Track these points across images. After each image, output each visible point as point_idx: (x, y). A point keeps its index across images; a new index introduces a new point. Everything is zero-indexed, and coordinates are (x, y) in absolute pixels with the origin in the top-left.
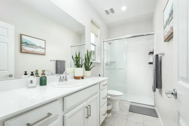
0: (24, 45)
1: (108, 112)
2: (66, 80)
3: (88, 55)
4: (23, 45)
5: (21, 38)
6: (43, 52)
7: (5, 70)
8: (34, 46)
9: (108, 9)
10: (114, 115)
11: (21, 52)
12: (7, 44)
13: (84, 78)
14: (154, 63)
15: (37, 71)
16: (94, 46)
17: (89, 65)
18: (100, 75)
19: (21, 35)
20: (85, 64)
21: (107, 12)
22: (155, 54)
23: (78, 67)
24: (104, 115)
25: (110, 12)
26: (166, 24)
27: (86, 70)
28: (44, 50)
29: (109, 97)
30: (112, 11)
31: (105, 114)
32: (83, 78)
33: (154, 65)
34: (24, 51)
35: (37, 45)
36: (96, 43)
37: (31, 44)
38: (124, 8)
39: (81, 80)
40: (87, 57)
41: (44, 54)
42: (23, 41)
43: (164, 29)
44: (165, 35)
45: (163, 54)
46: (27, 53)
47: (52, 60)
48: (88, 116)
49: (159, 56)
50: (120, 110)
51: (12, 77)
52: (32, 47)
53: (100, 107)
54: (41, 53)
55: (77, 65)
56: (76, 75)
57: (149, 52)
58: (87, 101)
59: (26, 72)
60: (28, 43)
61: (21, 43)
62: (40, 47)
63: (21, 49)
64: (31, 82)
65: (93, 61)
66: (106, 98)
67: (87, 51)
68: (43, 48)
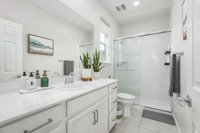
0: (32, 45)
1: (118, 117)
2: (72, 82)
3: (96, 55)
4: (30, 45)
5: (29, 38)
6: (51, 52)
7: (13, 71)
8: (41, 46)
9: (119, 5)
10: (125, 121)
11: (29, 52)
12: (15, 44)
13: (93, 79)
14: (171, 64)
15: (38, 71)
16: (104, 45)
17: (98, 65)
18: (110, 77)
19: (29, 35)
20: (93, 65)
21: (118, 8)
22: (172, 53)
23: (86, 68)
24: (114, 121)
25: (121, 8)
26: (185, 19)
27: (95, 71)
28: (52, 50)
29: (120, 100)
30: (123, 7)
31: (115, 119)
32: (91, 80)
33: (171, 67)
34: (32, 51)
35: (45, 45)
36: (106, 42)
37: (39, 44)
38: (137, 4)
39: (89, 82)
40: (95, 58)
41: (52, 55)
42: (31, 41)
43: (183, 25)
44: (184, 32)
45: (182, 54)
46: (35, 53)
47: (60, 60)
48: (95, 122)
49: (177, 55)
50: (132, 115)
51: (20, 78)
52: (40, 47)
53: (110, 111)
54: (49, 54)
55: (85, 66)
56: (84, 77)
57: (165, 52)
58: (94, 105)
59: (24, 73)
60: (36, 43)
61: (29, 43)
62: (48, 47)
63: (29, 49)
64: (32, 83)
65: (102, 62)
66: (117, 101)
67: (96, 51)
68: (50, 48)
